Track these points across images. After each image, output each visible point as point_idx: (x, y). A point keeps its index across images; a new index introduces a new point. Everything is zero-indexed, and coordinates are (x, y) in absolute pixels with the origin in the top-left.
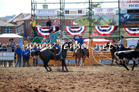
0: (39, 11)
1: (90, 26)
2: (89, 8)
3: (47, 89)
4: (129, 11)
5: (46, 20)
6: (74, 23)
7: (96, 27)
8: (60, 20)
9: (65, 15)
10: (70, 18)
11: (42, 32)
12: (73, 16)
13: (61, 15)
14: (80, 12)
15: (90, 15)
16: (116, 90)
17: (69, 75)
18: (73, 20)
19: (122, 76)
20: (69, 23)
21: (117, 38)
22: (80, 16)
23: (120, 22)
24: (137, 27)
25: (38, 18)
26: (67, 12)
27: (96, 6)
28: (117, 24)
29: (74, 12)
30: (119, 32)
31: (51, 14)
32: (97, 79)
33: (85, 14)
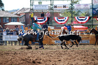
0: (36, 6)
1: (72, 17)
2: (71, 4)
3: (41, 61)
5: (41, 13)
6: (60, 15)
7: (76, 18)
8: (51, 13)
9: (54, 9)
10: (57, 11)
11: (38, 21)
12: (60, 10)
13: (51, 9)
14: (65, 7)
15: (72, 9)
16: (90, 62)
17: (57, 51)
18: (60, 13)
19: (94, 52)
20: (57, 14)
21: (91, 25)
22: (65, 10)
23: (93, 14)
25: (35, 11)
26: (56, 7)
27: (76, 3)
28: (91, 16)
29: (60, 7)
30: (92, 21)
31: (44, 8)
32: (77, 54)
33: (68, 8)
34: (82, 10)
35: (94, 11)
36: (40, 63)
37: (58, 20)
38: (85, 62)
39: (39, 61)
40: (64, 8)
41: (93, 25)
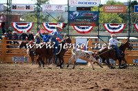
2: (38, 4)
4: (78, 9)
6: (21, 19)
7: (45, 24)
8: (7, 16)
9: (12, 10)
10: (17, 14)
12: (20, 12)
13: (7, 10)
14: (28, 7)
15: (38, 11)
17: (15, 72)
18: (20, 16)
19: (70, 75)
20: (16, 18)
22: (28, 13)
23: (69, 20)
24: (86, 25)
26: (14, 7)
27: (44, 2)
28: (66, 22)
30: (68, 30)
32: (45, 78)
33: (33, 10)
35: (71, 15)
37: (18, 27)
38: (57, 89)
40: (28, 10)
41: (69, 36)
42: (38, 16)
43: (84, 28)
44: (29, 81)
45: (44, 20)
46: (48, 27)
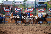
0: (5, 2)
1: (24, 8)
2: (24, 1)
3: (8, 32)
4: (39, 3)
6: (18, 7)
7: (27, 9)
8: (13, 6)
9: (15, 4)
11: (6, 10)
12: (18, 4)
16: (34, 33)
17: (16, 27)
18: (18, 6)
19: (36, 28)
20: (16, 7)
23: (36, 7)
25: (4, 5)
27: (27, 1)
30: (35, 11)
31: (9, 3)
32: (27, 29)
33: (22, 4)
34: (30, 5)
35: (36, 5)
36: (7, 33)
37: (17, 10)
38: (31, 33)
39: (6, 32)
40: (20, 4)
41: (36, 13)
42: (24, 6)
43: (41, 10)
44: (21, 30)
45: (27, 7)
46: (28, 10)
